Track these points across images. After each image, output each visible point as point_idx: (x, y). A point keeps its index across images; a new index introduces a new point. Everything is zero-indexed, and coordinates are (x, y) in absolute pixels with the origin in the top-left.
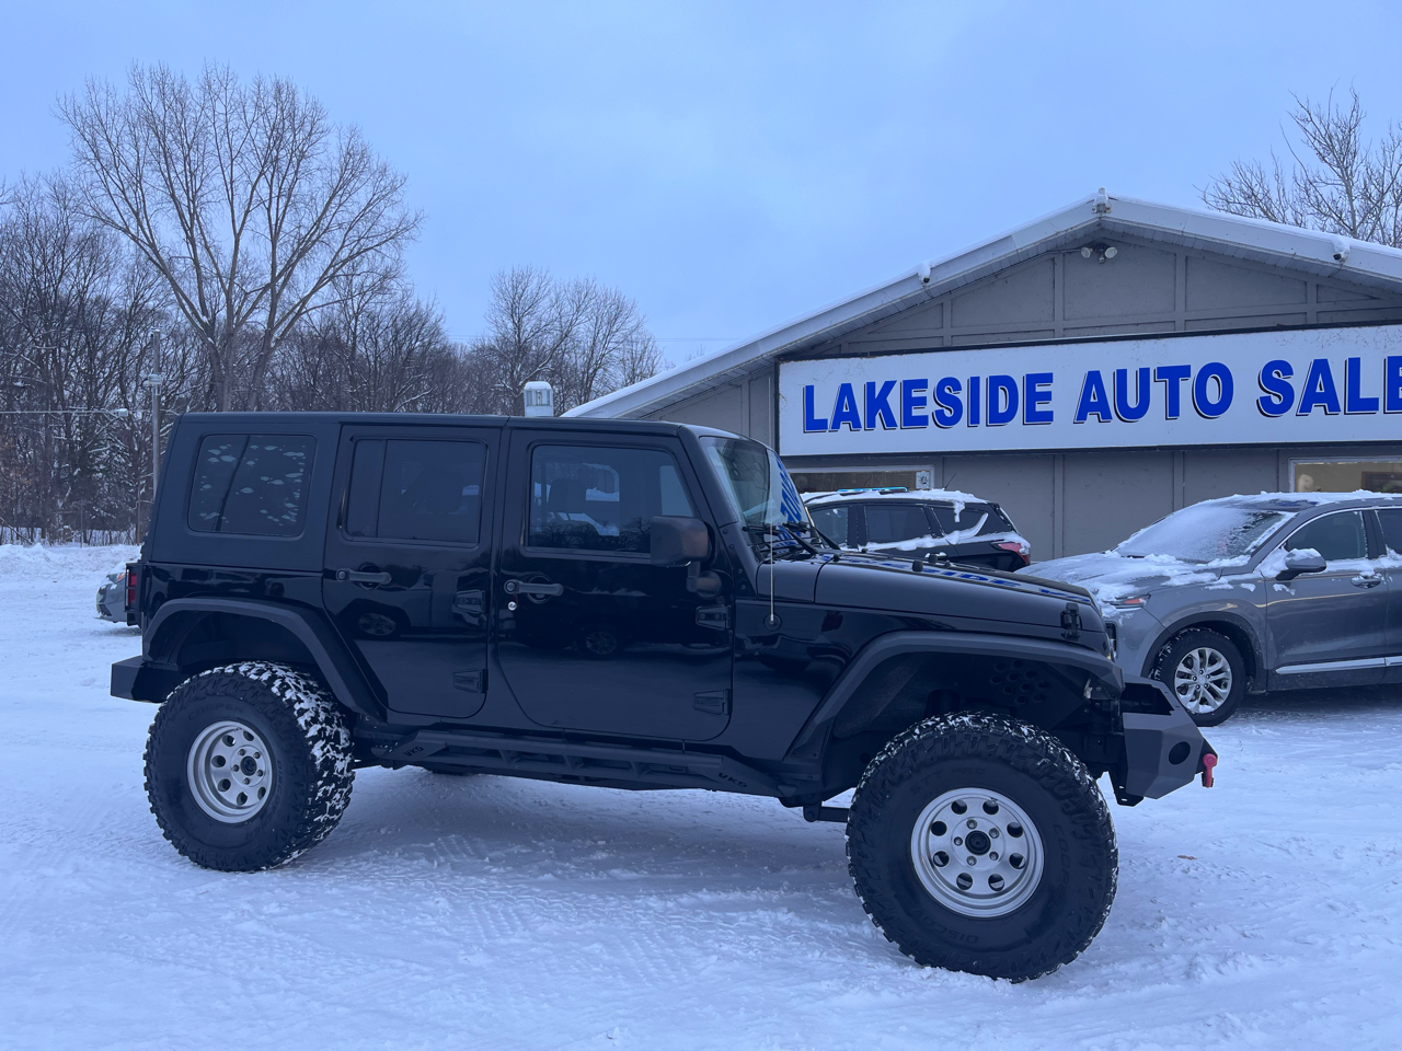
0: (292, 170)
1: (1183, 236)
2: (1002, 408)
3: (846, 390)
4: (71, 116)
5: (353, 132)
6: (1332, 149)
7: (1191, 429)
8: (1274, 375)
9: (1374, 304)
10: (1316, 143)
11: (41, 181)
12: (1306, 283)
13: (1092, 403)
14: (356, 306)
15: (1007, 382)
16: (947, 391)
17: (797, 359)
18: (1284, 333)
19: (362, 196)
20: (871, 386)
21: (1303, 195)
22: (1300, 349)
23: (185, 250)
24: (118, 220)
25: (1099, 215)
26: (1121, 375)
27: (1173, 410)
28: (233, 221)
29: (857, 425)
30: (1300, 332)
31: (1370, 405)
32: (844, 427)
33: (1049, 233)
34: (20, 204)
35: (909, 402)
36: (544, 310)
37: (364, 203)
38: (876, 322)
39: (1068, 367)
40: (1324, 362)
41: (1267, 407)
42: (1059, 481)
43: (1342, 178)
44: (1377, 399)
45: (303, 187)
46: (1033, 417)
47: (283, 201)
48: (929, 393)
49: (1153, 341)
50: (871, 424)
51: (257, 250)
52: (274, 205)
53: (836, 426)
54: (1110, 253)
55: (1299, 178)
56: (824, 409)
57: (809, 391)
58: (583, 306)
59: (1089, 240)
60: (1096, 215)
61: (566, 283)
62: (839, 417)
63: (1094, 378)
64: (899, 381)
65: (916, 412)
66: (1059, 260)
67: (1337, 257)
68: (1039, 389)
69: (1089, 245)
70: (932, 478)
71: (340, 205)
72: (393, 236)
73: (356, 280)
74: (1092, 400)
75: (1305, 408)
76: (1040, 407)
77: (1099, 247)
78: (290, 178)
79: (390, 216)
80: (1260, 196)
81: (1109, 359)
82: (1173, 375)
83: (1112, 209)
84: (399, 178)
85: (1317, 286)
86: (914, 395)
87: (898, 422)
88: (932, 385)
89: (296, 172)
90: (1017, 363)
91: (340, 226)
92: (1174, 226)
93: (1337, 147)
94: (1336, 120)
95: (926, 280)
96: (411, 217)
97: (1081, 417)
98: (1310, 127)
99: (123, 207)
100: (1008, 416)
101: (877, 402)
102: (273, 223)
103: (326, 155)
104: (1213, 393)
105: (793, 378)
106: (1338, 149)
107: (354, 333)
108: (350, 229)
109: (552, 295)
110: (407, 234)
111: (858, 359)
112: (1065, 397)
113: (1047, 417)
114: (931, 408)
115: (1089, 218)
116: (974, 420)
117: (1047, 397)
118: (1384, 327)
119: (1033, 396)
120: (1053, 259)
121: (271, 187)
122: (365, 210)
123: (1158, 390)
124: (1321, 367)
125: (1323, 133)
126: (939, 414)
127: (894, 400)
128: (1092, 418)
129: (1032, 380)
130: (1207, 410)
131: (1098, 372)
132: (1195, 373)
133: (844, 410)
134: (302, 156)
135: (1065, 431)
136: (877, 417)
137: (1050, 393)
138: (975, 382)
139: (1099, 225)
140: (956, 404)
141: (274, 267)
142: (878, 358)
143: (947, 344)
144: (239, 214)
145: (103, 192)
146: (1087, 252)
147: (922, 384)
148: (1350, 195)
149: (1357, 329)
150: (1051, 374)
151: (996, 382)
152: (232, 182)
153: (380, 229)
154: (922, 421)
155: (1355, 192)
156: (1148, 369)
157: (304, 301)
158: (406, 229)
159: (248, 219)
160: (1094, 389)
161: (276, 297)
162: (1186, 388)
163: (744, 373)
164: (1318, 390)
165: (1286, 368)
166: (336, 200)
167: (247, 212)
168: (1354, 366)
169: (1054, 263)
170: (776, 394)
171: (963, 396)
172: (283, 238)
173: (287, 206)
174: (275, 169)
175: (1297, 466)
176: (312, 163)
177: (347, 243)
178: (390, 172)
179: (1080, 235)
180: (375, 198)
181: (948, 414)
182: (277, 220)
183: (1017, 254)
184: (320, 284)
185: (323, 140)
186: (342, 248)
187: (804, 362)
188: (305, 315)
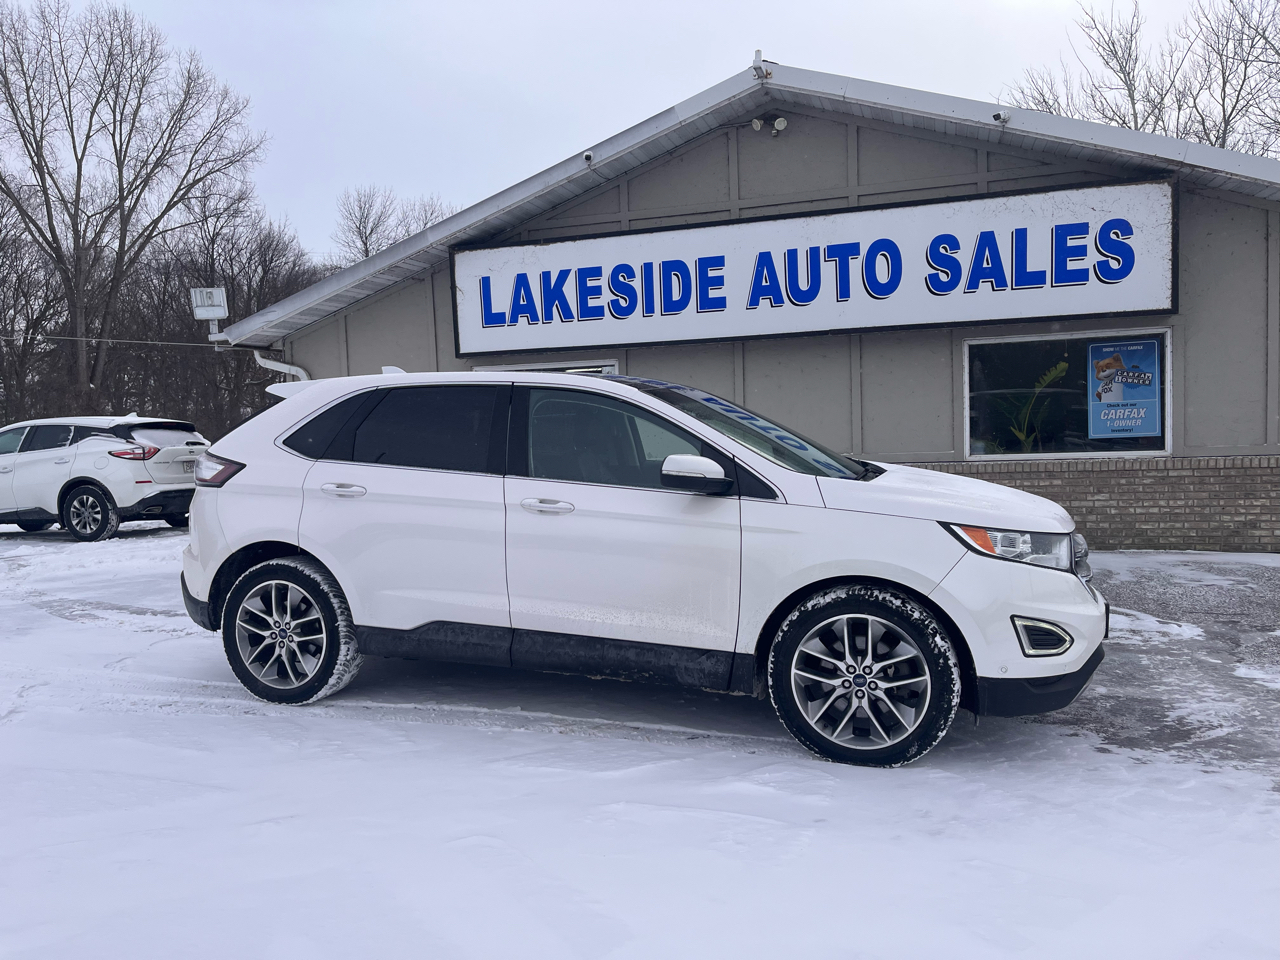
0: (133, 96)
1: (844, 102)
2: (676, 296)
3: (522, 281)
5: (193, 57)
6: (1115, 54)
7: (863, 311)
8: (941, 250)
9: (1045, 170)
10: (1100, 49)
12: (976, 151)
13: (764, 289)
14: (211, 229)
15: (680, 267)
16: (621, 279)
17: (473, 249)
19: (204, 120)
20: (546, 276)
21: (1090, 100)
22: (965, 221)
23: (32, 179)
25: (759, 81)
26: (792, 255)
27: (844, 292)
28: (74, 147)
29: (534, 318)
31: (1038, 279)
32: (522, 320)
33: (711, 103)
35: (585, 292)
37: (208, 126)
38: (554, 207)
39: (738, 248)
40: (991, 234)
41: (936, 286)
42: (739, 372)
43: (1126, 83)
44: (1045, 272)
45: (145, 111)
46: (707, 304)
47: (126, 127)
48: (603, 282)
49: (821, 218)
50: (549, 317)
51: (100, 174)
52: (118, 130)
53: (514, 320)
54: (780, 124)
55: (1085, 85)
56: (502, 303)
57: (486, 283)
59: (761, 112)
60: (757, 82)
62: (517, 310)
63: (765, 259)
64: (574, 269)
65: (592, 303)
66: (733, 135)
67: (997, 117)
68: (711, 274)
69: (757, 118)
72: (238, 158)
73: (212, 204)
74: (764, 283)
75: (973, 285)
76: (713, 294)
77: (769, 119)
78: (134, 103)
79: (234, 138)
80: (1051, 103)
81: (778, 238)
82: (842, 253)
83: (773, 74)
84: (240, 100)
85: (988, 153)
86: (590, 284)
87: (575, 315)
88: (607, 273)
89: (139, 98)
90: (688, 246)
91: (183, 148)
92: (836, 91)
93: (1120, 53)
94: (1118, 26)
95: (588, 159)
96: (255, 139)
97: (754, 302)
98: (1094, 34)
100: (682, 304)
101: (553, 293)
102: (118, 147)
103: (168, 81)
104: (882, 274)
105: (470, 268)
106: (1121, 57)
107: (212, 256)
108: (196, 152)
109: (399, 214)
110: (252, 154)
111: (532, 247)
112: (737, 281)
113: (720, 304)
114: (606, 298)
115: (752, 83)
116: (649, 309)
117: (719, 282)
118: (1051, 194)
119: (705, 282)
120: (727, 134)
121: (114, 112)
122: (210, 132)
123: (828, 270)
124: (987, 240)
125: (1107, 39)
126: (615, 303)
127: (570, 290)
128: (764, 303)
129: (705, 263)
130: (878, 290)
131: (769, 253)
132: (864, 250)
133: (522, 303)
134: (144, 81)
135: (739, 319)
136: (554, 308)
137: (722, 277)
138: (648, 267)
139: (767, 94)
140: (630, 292)
141: (121, 188)
142: (551, 245)
143: (625, 227)
144: (80, 140)
146: (757, 125)
147: (596, 272)
148: (1132, 99)
149: (1023, 197)
150: (723, 257)
151: (670, 266)
152: (70, 108)
153: (226, 153)
155: (1137, 96)
156: (818, 248)
157: (156, 222)
158: (251, 151)
159: (89, 144)
160: (765, 271)
161: (125, 221)
162: (856, 266)
163: (426, 266)
164: (985, 265)
165: (952, 242)
168: (1020, 236)
169: (728, 139)
170: (453, 288)
171: (637, 284)
172: (129, 162)
173: (131, 131)
174: (117, 94)
175: (971, 347)
176: (153, 89)
177: (193, 166)
178: (232, 96)
179: (750, 105)
180: (220, 121)
181: (623, 303)
182: (121, 145)
183: (682, 128)
184: (170, 206)
185: (164, 65)
186: (189, 171)
187: (479, 251)
188: (159, 239)
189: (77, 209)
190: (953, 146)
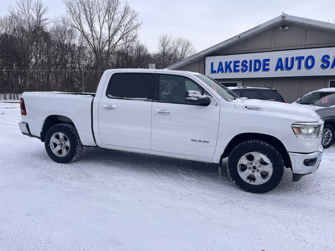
0: (113, 13)
1: (303, 23)
2: (257, 68)
3: (221, 63)
4: (65, 2)
5: (127, 3)
7: (304, 72)
8: (325, 59)
11: (59, 17)
13: (279, 66)
14: (128, 44)
15: (259, 61)
16: (244, 63)
17: (209, 56)
18: (328, 48)
19: (128, 18)
20: (226, 62)
22: (332, 52)
23: (90, 33)
24: (76, 26)
25: (283, 19)
26: (287, 59)
27: (299, 67)
28: (100, 26)
29: (223, 72)
30: (332, 48)
32: (220, 72)
33: (271, 23)
34: (55, 23)
35: (235, 66)
36: (170, 45)
37: (129, 20)
38: (229, 47)
39: (274, 57)
41: (323, 67)
42: (271, 85)
45: (115, 17)
46: (265, 70)
47: (111, 20)
48: (240, 64)
49: (295, 50)
50: (226, 71)
51: (106, 32)
52: (109, 21)
53: (218, 72)
54: (286, 28)
56: (216, 68)
57: (212, 64)
58: (180, 43)
60: (282, 19)
61: (176, 38)
62: (219, 70)
63: (280, 60)
64: (233, 61)
65: (237, 69)
66: (274, 30)
68: (266, 63)
69: (281, 26)
70: (241, 85)
71: (123, 21)
72: (135, 28)
73: (128, 39)
74: (279, 65)
75: (332, 67)
76: (266, 67)
77: (284, 27)
78: (113, 14)
79: (135, 23)
81: (283, 55)
82: (300, 59)
83: (286, 17)
84: (137, 13)
86: (237, 64)
87: (233, 71)
88: (241, 62)
89: (114, 13)
90: (261, 56)
91: (124, 25)
92: (301, 21)
95: (239, 37)
96: (140, 23)
97: (276, 69)
99: (77, 23)
100: (259, 69)
101: (228, 66)
102: (109, 25)
103: (121, 9)
104: (310, 63)
105: (209, 60)
107: (127, 51)
108: (126, 26)
109: (173, 41)
110: (139, 27)
111: (224, 56)
112: (272, 65)
113: (268, 70)
114: (240, 67)
115: (281, 19)
116: (250, 70)
117: (268, 65)
119: (265, 65)
120: (273, 30)
121: (108, 17)
122: (129, 21)
123: (296, 63)
126: (242, 69)
127: (232, 66)
128: (279, 70)
129: (265, 60)
130: (308, 67)
131: (281, 58)
132: (305, 58)
133: (220, 68)
134: (115, 9)
135: (272, 73)
136: (228, 70)
138: (251, 61)
139: (284, 21)
140: (246, 67)
141: (109, 36)
142: (228, 56)
143: (246, 52)
144: (101, 24)
145: (73, 19)
146: (281, 28)
147: (238, 62)
150: (270, 59)
151: (256, 61)
152: (100, 16)
153: (133, 26)
154: (238, 71)
156: (294, 57)
157: (116, 43)
158: (139, 26)
159: (103, 25)
160: (280, 62)
161: (110, 43)
162: (303, 62)
163: (198, 59)
165: (328, 57)
166: (123, 20)
167: (103, 23)
169: (273, 31)
170: (205, 65)
171: (248, 65)
172: (111, 29)
173: (112, 21)
174: (109, 13)
175: (331, 82)
176: (117, 11)
177: (125, 30)
178: (135, 12)
179: (279, 24)
180: (132, 18)
181: (244, 69)
182: (110, 25)
183: (262, 29)
184: (120, 39)
185: (120, 5)
186: (124, 31)
187: (211, 57)
188: (116, 47)
189: (100, 40)
190: (330, 34)
